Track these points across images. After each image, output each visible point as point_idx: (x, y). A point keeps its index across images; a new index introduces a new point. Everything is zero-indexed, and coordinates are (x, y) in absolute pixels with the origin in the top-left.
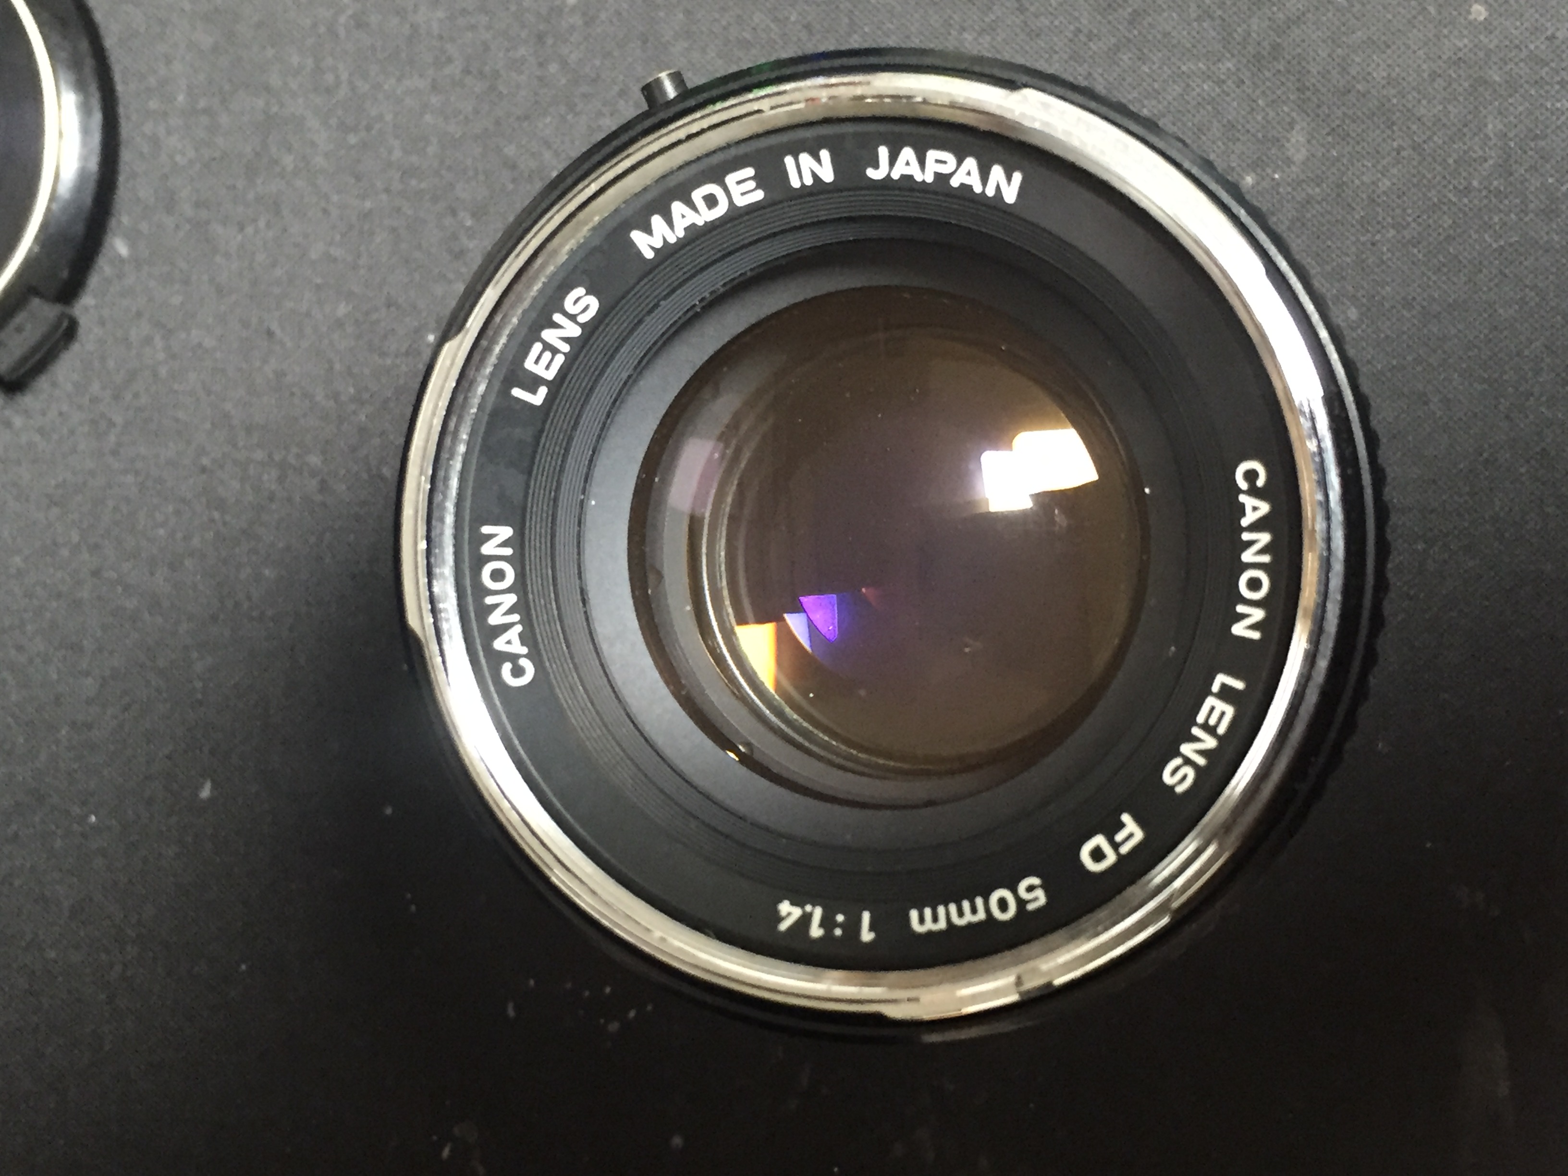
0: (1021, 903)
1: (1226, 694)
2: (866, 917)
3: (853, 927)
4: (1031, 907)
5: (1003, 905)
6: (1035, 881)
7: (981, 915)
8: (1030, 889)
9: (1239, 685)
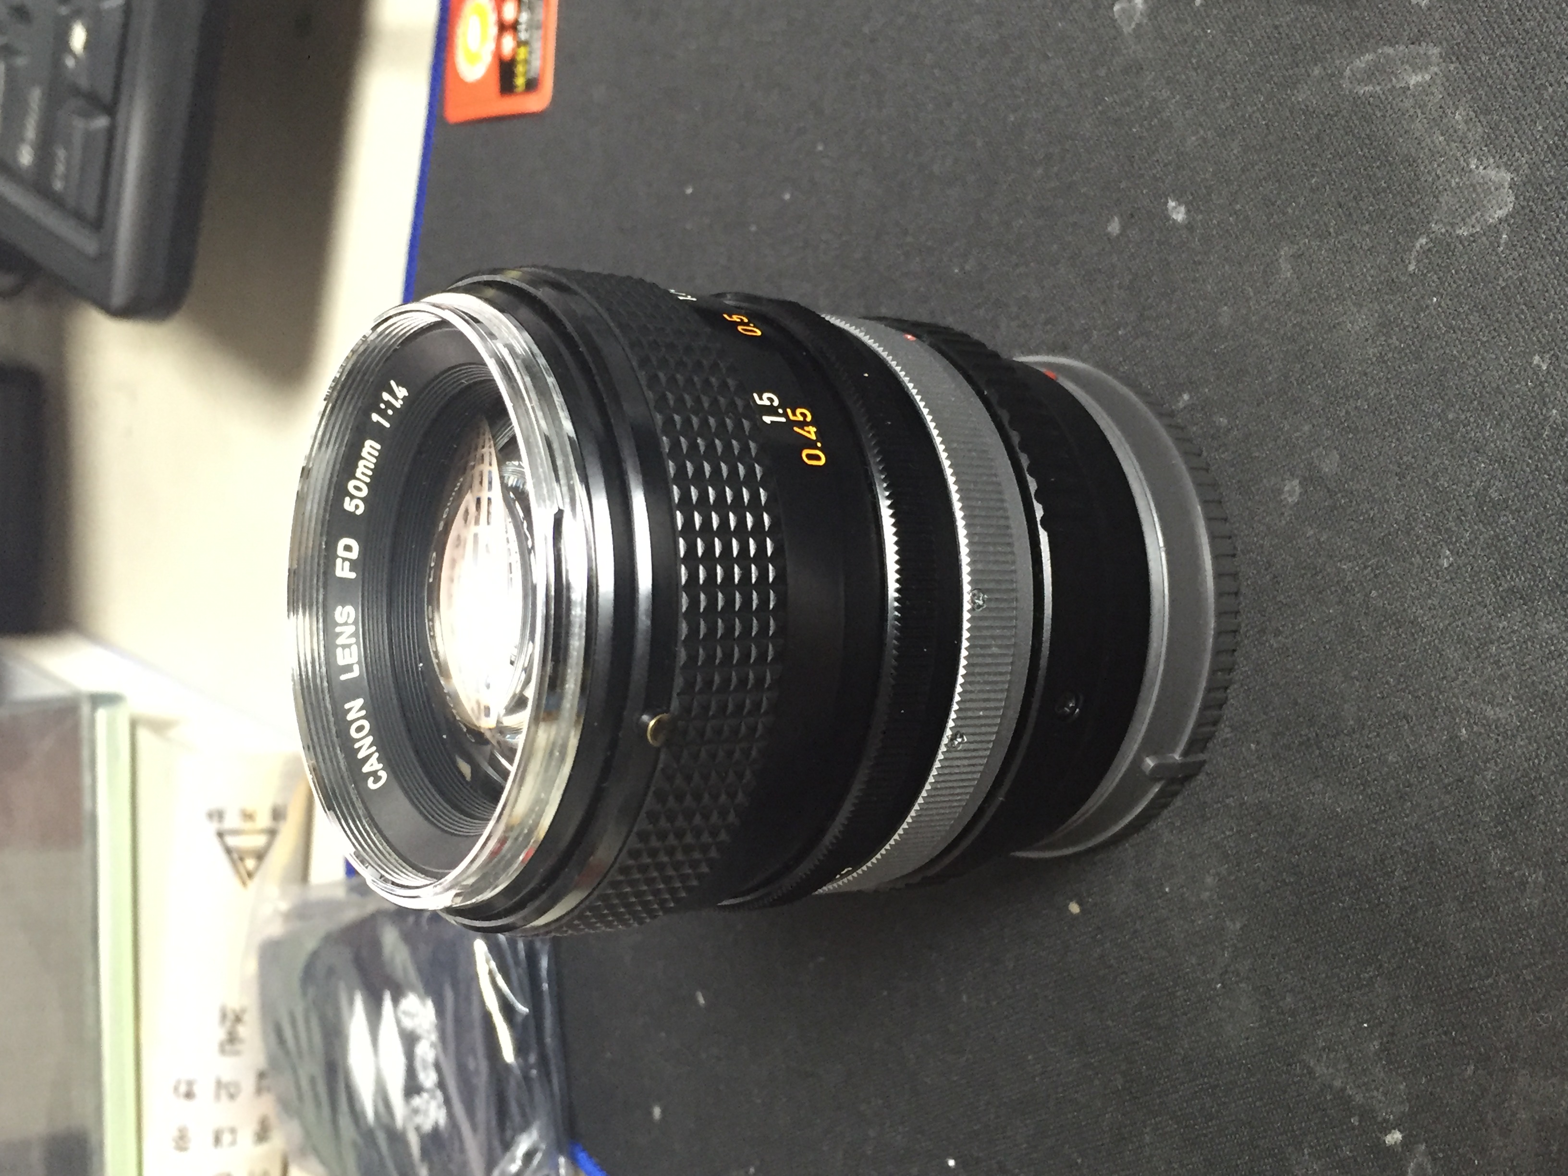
0: (352, 497)
1: (348, 668)
2: (387, 425)
3: (382, 413)
4: (347, 499)
5: (358, 488)
6: (359, 512)
7: (358, 474)
8: (357, 507)
9: (343, 677)
